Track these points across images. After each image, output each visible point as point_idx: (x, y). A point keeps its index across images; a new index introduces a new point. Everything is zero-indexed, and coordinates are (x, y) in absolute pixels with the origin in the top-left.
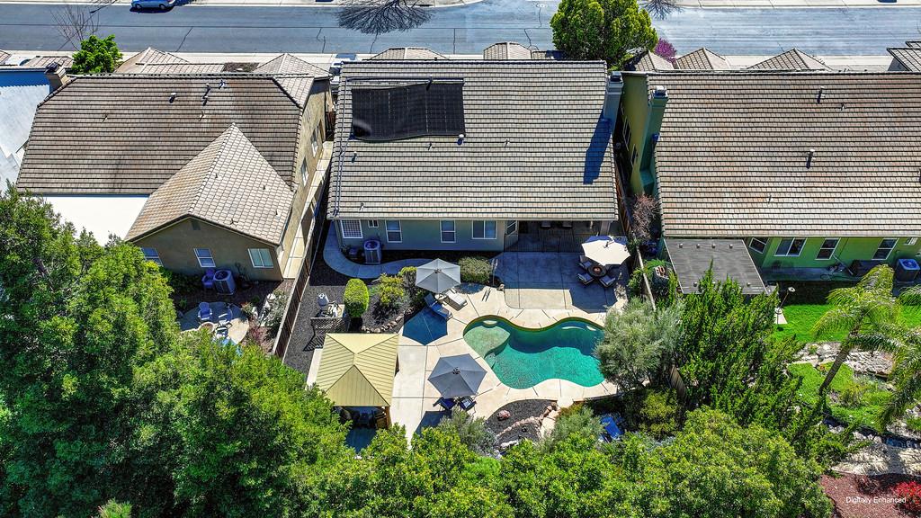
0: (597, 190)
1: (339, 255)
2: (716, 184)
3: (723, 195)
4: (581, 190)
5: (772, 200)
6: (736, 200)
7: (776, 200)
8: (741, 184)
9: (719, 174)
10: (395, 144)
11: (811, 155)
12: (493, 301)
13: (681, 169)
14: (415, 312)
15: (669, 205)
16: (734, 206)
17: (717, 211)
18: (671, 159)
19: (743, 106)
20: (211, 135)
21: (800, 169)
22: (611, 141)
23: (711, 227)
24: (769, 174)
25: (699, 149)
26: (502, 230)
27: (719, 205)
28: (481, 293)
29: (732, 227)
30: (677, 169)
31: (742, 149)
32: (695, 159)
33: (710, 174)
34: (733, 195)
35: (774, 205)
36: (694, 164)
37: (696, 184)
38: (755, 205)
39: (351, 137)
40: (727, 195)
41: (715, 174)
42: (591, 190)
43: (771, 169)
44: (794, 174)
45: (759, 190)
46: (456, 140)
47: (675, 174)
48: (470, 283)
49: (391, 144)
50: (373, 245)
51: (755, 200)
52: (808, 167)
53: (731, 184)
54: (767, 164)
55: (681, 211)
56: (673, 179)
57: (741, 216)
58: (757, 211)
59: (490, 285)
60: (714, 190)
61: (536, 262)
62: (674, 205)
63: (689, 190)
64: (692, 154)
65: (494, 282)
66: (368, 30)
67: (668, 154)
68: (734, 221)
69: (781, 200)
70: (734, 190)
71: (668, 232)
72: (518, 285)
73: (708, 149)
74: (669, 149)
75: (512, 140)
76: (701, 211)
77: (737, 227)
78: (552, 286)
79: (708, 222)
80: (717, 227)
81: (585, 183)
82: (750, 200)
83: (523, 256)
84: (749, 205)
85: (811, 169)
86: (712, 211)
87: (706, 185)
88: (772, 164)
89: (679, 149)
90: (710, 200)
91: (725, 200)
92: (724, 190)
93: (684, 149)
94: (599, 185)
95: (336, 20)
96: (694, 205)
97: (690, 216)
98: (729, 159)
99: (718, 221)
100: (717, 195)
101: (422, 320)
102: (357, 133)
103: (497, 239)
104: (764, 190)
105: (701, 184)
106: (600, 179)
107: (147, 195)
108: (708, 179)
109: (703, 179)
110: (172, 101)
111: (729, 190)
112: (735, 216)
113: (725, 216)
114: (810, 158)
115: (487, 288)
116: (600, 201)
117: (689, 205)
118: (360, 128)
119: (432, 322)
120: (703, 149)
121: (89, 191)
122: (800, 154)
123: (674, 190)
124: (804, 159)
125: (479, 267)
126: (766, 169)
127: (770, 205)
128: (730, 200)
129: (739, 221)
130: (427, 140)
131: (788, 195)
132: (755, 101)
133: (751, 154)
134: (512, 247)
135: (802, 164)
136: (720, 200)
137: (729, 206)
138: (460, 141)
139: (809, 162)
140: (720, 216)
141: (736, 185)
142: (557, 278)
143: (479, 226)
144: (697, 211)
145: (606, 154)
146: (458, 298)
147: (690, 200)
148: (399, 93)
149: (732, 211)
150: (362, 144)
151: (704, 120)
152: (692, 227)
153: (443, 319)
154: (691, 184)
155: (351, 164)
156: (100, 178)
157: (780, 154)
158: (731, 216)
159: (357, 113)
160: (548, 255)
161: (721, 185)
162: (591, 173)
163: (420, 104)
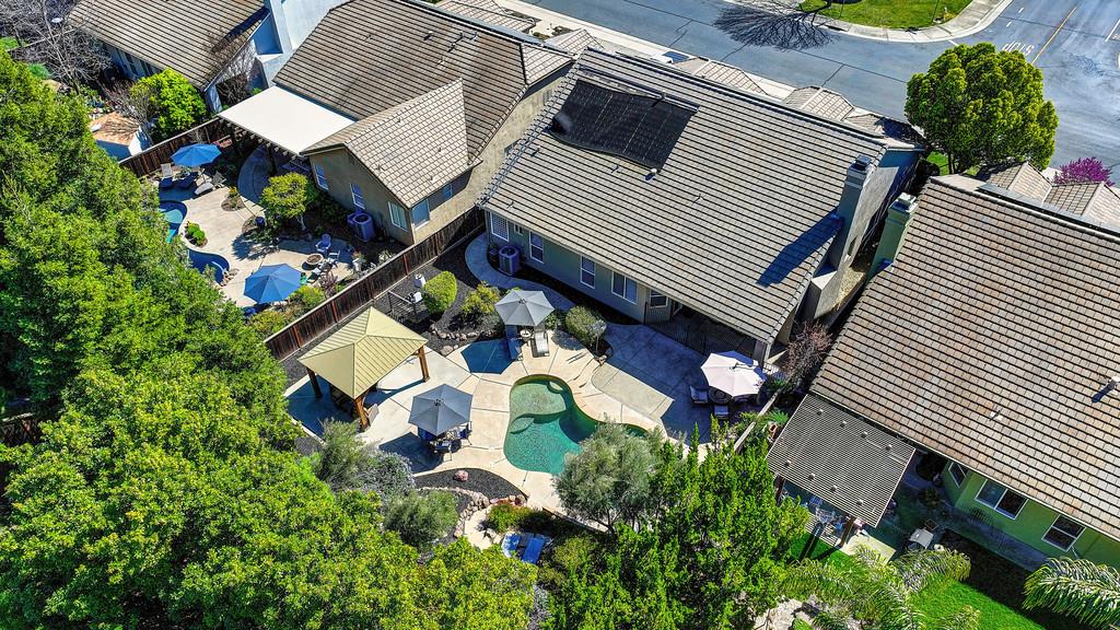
0: (768, 297)
1: (485, 249)
2: (929, 360)
3: (928, 377)
4: (749, 288)
5: (1000, 418)
6: (942, 393)
7: (1006, 421)
8: (966, 376)
9: (943, 349)
10: (583, 154)
11: (1111, 386)
12: (577, 368)
13: (892, 318)
15: (843, 356)
16: (935, 398)
17: (905, 394)
18: (886, 299)
19: (1048, 273)
20: (436, 83)
21: (1079, 397)
22: (827, 246)
23: (882, 410)
24: (1020, 381)
25: (936, 303)
26: (643, 298)
27: (913, 388)
28: (575, 353)
29: (912, 424)
30: (886, 316)
31: (1003, 331)
32: (921, 314)
33: (929, 342)
34: (943, 384)
35: (998, 427)
36: (914, 319)
37: (899, 347)
38: (967, 413)
39: (546, 130)
40: (935, 380)
41: (936, 345)
42: (761, 294)
43: (1029, 376)
44: (1062, 399)
45: (989, 395)
46: (647, 173)
47: (878, 321)
48: (569, 337)
49: (579, 152)
50: (512, 252)
51: (973, 406)
52: (1095, 399)
53: (951, 370)
54: (1029, 367)
55: (855, 370)
56: (871, 326)
57: (935, 417)
58: (965, 421)
59: (592, 350)
60: (920, 365)
61: (667, 352)
62: (850, 359)
63: (884, 349)
64: (921, 306)
65: (600, 348)
67: (887, 291)
68: (920, 419)
69: (1013, 424)
70: (950, 378)
71: (819, 388)
72: (624, 366)
73: (950, 309)
74: (893, 286)
75: (708, 197)
76: (883, 383)
77: (919, 428)
78: (659, 386)
79: (883, 401)
80: (890, 414)
81: (759, 282)
82: (965, 403)
84: (958, 409)
85: (1098, 405)
86: (897, 390)
87: (914, 353)
88: (1035, 370)
89: (907, 292)
90: (905, 376)
91: (927, 386)
92: (935, 371)
93: (914, 295)
94: (775, 292)
96: (877, 372)
97: (862, 382)
98: (973, 335)
99: (897, 408)
100: (921, 374)
101: (494, 348)
102: (554, 128)
103: (637, 305)
104: (996, 399)
105: (907, 350)
106: (780, 286)
107: (356, 120)
108: (921, 348)
109: (914, 345)
110: (426, 39)
111: (942, 374)
112: (927, 413)
113: (912, 406)
114: (1109, 388)
115: (585, 351)
116: (762, 312)
117: (870, 368)
118: (560, 123)
119: (499, 356)
120: (943, 306)
122: (1094, 376)
123: (863, 340)
124: (1096, 386)
125: (591, 324)
126: (1021, 373)
127: (991, 424)
128: (935, 389)
129: (928, 422)
130: (617, 161)
131: (1030, 423)
132: (1072, 273)
133: (1012, 343)
134: (658, 325)
135: (1087, 391)
136: (919, 382)
137: (928, 395)
138: (648, 177)
139: (1102, 393)
140: (905, 403)
141: (959, 373)
142: (674, 381)
143: (619, 277)
144: (876, 380)
145: (809, 259)
146: (546, 345)
147: (876, 363)
148: (621, 100)
149: (927, 404)
150: (552, 141)
151: (973, 269)
152: (855, 397)
153: (511, 357)
154: (892, 344)
155: (529, 157)
157: (1061, 363)
158: (920, 410)
159: (567, 107)
161: (936, 363)
162: (775, 273)
163: (636, 120)
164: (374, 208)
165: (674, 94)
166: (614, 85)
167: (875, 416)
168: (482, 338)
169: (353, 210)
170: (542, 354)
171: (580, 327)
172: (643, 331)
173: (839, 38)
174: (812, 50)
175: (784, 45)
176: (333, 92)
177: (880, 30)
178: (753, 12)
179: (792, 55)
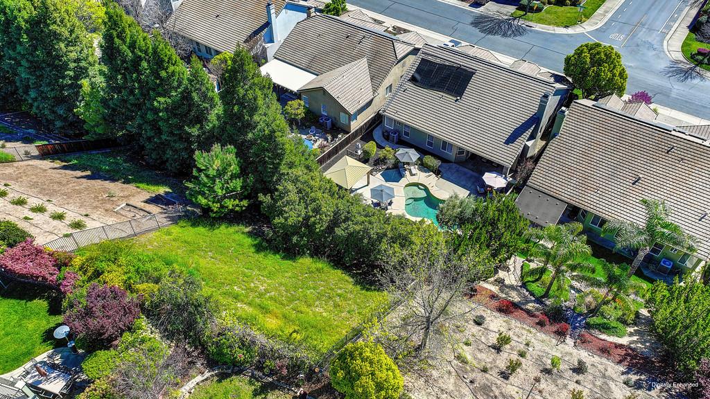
0: (508, 149)
1: (381, 133)
2: (572, 171)
3: (572, 178)
4: (501, 146)
5: (599, 192)
6: (577, 183)
7: (601, 193)
8: (587, 177)
9: (578, 167)
10: (426, 91)
11: (639, 179)
12: (429, 180)
13: (559, 156)
14: (393, 168)
15: (539, 171)
16: (575, 186)
17: (563, 184)
18: (556, 149)
19: (618, 138)
20: (354, 58)
21: (628, 183)
22: (532, 128)
23: (555, 191)
24: (607, 178)
25: (575, 150)
26: (455, 151)
27: (567, 182)
28: (427, 174)
29: (566, 196)
30: (556, 155)
31: (601, 160)
32: (570, 154)
33: (572, 165)
34: (578, 180)
35: (598, 195)
36: (567, 156)
37: (561, 167)
38: (587, 190)
39: (409, 80)
40: (575, 179)
41: (575, 166)
42: (506, 148)
43: (610, 176)
44: (621, 184)
45: (595, 184)
46: (455, 99)
47: (553, 157)
48: (424, 167)
50: (395, 133)
51: (589, 188)
52: (633, 184)
53: (581, 175)
54: (610, 173)
55: (544, 176)
56: (550, 159)
57: (575, 192)
58: (586, 194)
59: (434, 173)
60: (569, 173)
61: (465, 174)
62: (542, 172)
63: (555, 168)
64: (570, 151)
65: (437, 172)
67: (556, 146)
68: (569, 193)
69: (604, 194)
70: (580, 178)
71: (530, 183)
72: (448, 179)
73: (581, 152)
74: (559, 144)
75: (482, 109)
76: (555, 181)
77: (568, 197)
78: (464, 187)
79: (555, 187)
80: (558, 192)
81: (504, 143)
82: (586, 187)
83: (462, 169)
84: (584, 189)
85: (634, 186)
86: (560, 183)
87: (567, 169)
88: (612, 174)
89: (564, 146)
90: (563, 178)
91: (572, 181)
92: (575, 176)
93: (567, 147)
94: (511, 147)
95: (470, 20)
96: (553, 177)
97: (547, 181)
98: (589, 162)
99: (560, 190)
100: (569, 177)
101: (393, 173)
102: (413, 79)
103: (452, 155)
104: (598, 185)
105: (564, 168)
106: (513, 145)
107: (317, 75)
108: (569, 167)
109: (567, 166)
110: (346, 38)
111: (577, 177)
112: (572, 191)
113: (566, 189)
114: (638, 180)
115: (432, 173)
116: (507, 155)
117: (550, 175)
118: (416, 78)
119: (397, 175)
120: (578, 151)
121: (298, 65)
122: (633, 176)
123: (547, 165)
124: (634, 179)
125: (433, 162)
126: (607, 175)
127: (595, 194)
128: (575, 182)
129: (572, 195)
130: (442, 94)
131: (610, 193)
132: (627, 137)
133: (604, 164)
134: (459, 162)
135: (631, 181)
136: (569, 180)
137: (572, 185)
138: (456, 101)
139: (636, 182)
140: (563, 188)
141: (584, 176)
142: (469, 185)
144: (552, 180)
145: (525, 134)
146: (415, 171)
147: (552, 173)
148: (442, 67)
149: (572, 188)
150: (412, 85)
151: (590, 137)
152: (544, 186)
153: (401, 176)
154: (558, 166)
155: (402, 92)
157: (622, 171)
158: (569, 190)
159: (418, 70)
160: (474, 173)
161: (575, 173)
162: (511, 140)
163: (449, 76)
164: (332, 115)
165: (465, 65)
166: (438, 61)
167: (552, 193)
168: (388, 169)
169: (322, 116)
170: (414, 175)
171: (429, 163)
172: (454, 166)
174: (518, 38)
175: (505, 35)
176: (305, 62)
177: (551, 27)
178: (489, 17)
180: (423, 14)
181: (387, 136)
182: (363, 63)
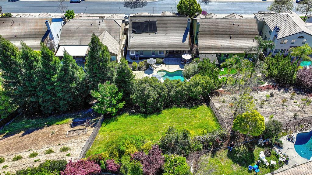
0: (185, 44)
1: (130, 58)
4: (182, 44)
5: (222, 46)
8: (216, 42)
10: (142, 34)
11: (231, 36)
12: (163, 67)
14: (147, 69)
15: (200, 47)
17: (210, 48)
20: (101, 32)
22: (188, 33)
23: (209, 51)
24: (222, 40)
26: (165, 53)
28: (160, 65)
30: (202, 39)
32: (206, 37)
38: (218, 47)
39: (132, 33)
44: (227, 40)
48: (158, 63)
50: (137, 56)
52: (230, 39)
53: (214, 42)
55: (203, 48)
56: (201, 41)
60: (210, 44)
61: (172, 60)
65: (163, 63)
66: (132, 8)
67: (200, 36)
68: (214, 50)
71: (200, 52)
72: (168, 64)
73: (209, 35)
75: (167, 33)
81: (183, 42)
83: (169, 58)
89: (203, 35)
90: (209, 46)
95: (123, 5)
98: (213, 37)
102: (133, 32)
103: (165, 55)
105: (207, 42)
106: (186, 42)
110: (92, 25)
113: (212, 49)
115: (162, 65)
116: (186, 46)
118: (134, 31)
119: (150, 71)
121: (75, 44)
123: (201, 44)
124: (229, 37)
125: (160, 60)
130: (149, 33)
131: (225, 45)
133: (218, 36)
134: (167, 57)
136: (211, 46)
137: (213, 47)
138: (156, 34)
142: (177, 63)
143: (160, 51)
145: (187, 36)
146: (156, 66)
148: (142, 23)
150: (135, 34)
152: (205, 51)
153: (153, 70)
154: (205, 42)
155: (132, 38)
156: (77, 42)
157: (225, 36)
159: (133, 27)
160: (175, 58)
161: (212, 42)
162: (184, 40)
163: (147, 25)
165: (151, 19)
166: (139, 21)
168: (145, 70)
170: (157, 68)
172: (166, 59)
173: (148, 3)
174: (146, 6)
175: (140, 7)
178: (129, 2)
179: (143, 8)
180: (103, 9)
181: (134, 59)
182: (107, 33)
